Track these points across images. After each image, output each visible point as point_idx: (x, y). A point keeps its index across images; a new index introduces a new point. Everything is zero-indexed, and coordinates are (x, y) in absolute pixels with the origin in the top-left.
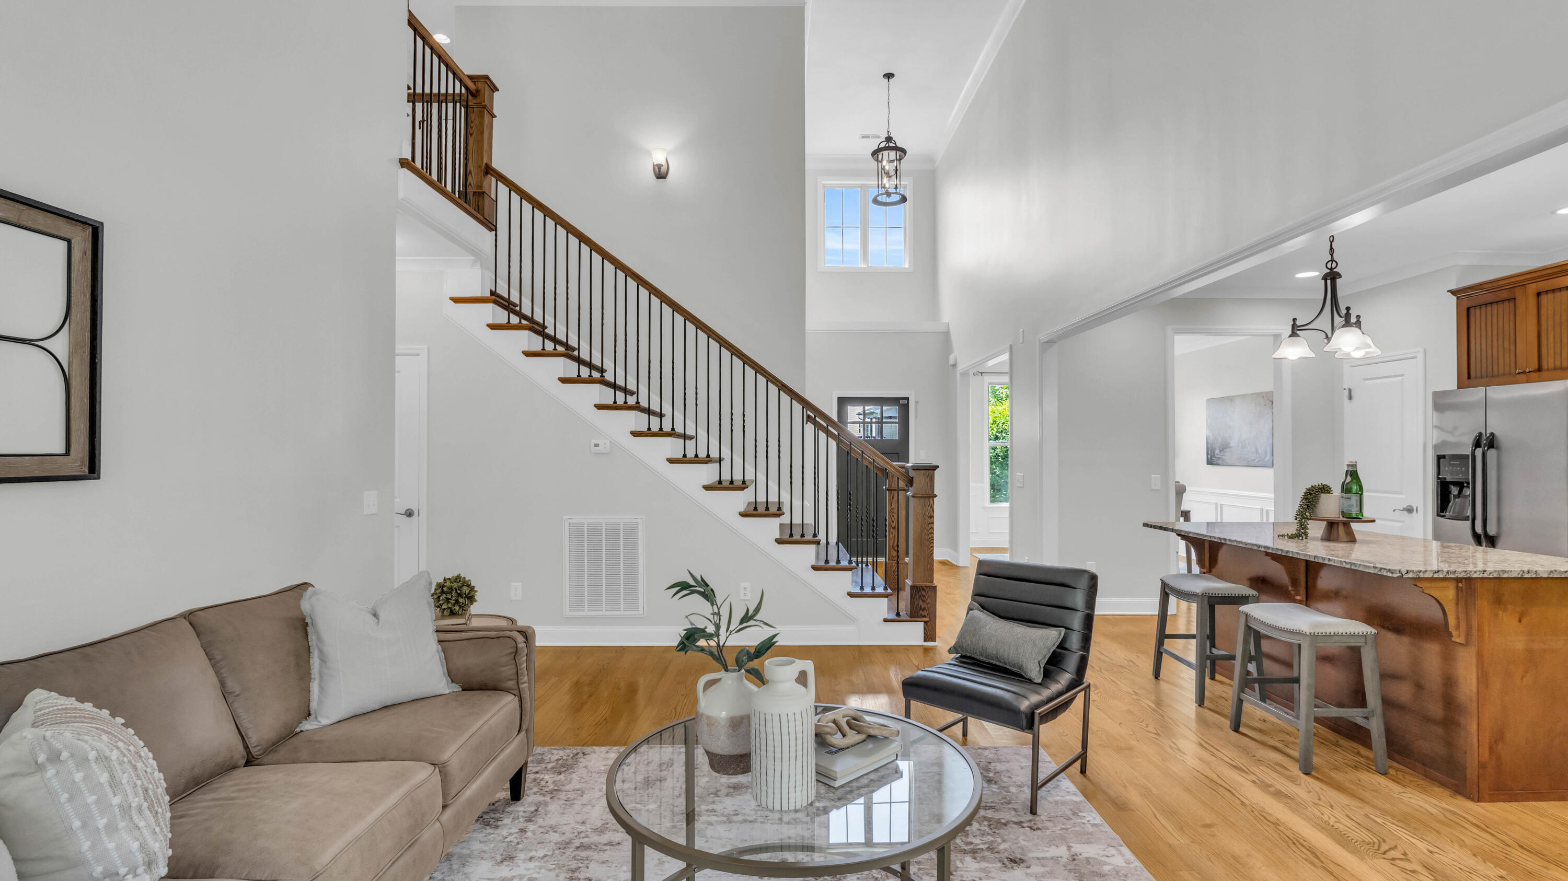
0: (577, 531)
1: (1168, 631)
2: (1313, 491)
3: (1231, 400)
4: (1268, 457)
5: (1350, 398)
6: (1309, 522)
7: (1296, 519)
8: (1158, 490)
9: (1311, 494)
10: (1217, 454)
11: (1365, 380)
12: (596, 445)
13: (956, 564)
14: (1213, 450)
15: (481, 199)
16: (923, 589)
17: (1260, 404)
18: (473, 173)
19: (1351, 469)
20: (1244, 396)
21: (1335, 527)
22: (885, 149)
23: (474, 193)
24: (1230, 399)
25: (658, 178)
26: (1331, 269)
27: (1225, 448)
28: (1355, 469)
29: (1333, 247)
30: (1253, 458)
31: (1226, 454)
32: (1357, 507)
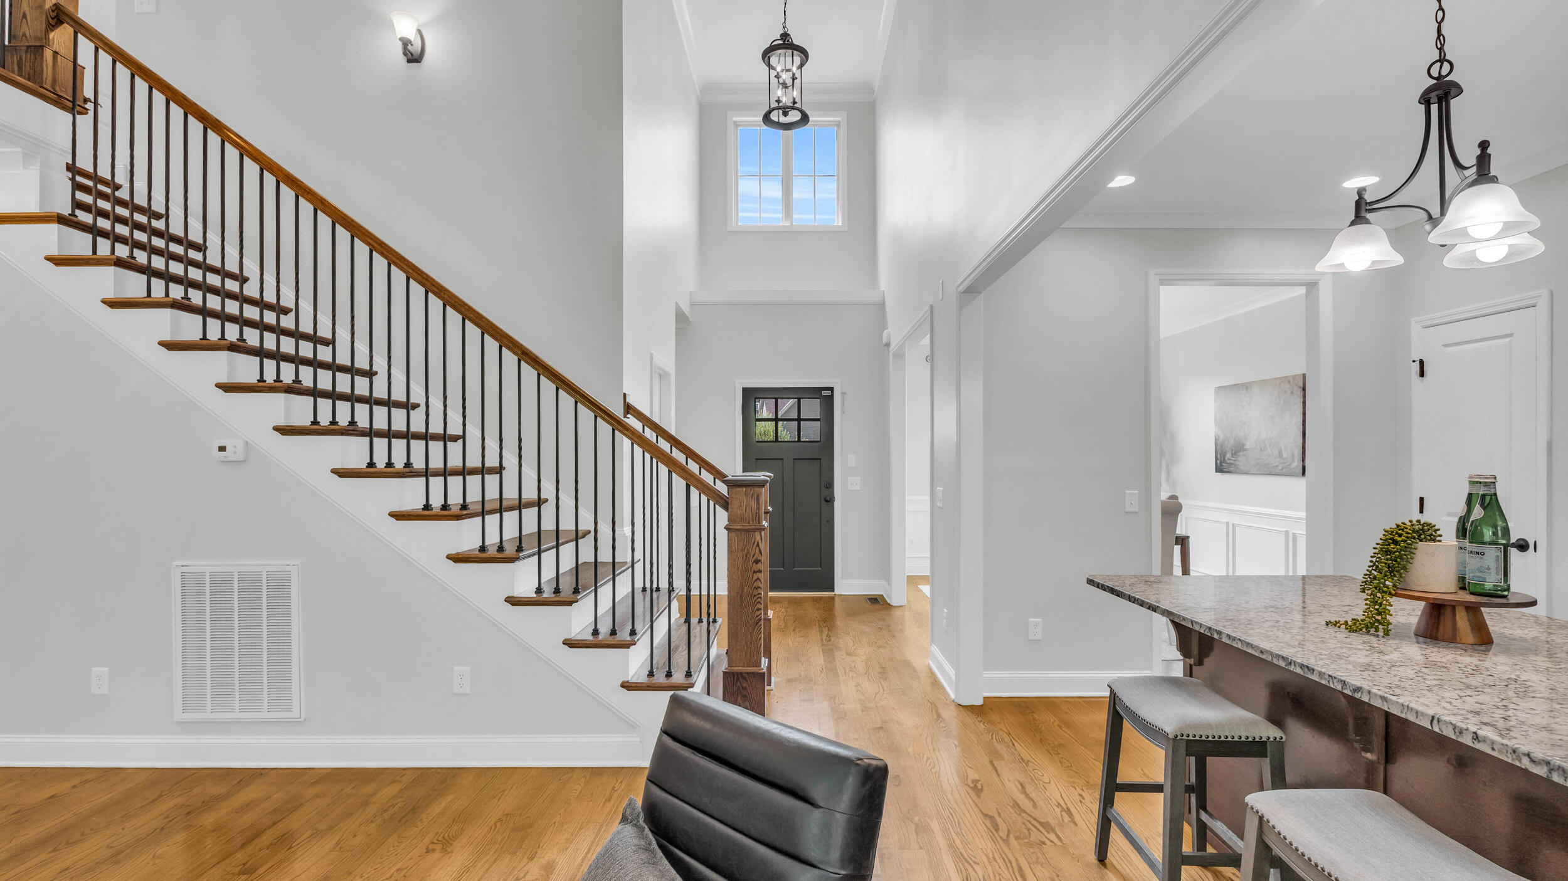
0: (191, 584)
1: (1121, 779)
2: (1400, 536)
3: (1247, 388)
4: (1297, 463)
5: (1422, 374)
6: (1393, 600)
7: (1363, 591)
8: (1136, 512)
9: (1395, 542)
10: (1229, 459)
11: (1446, 346)
12: (222, 449)
13: (888, 602)
14: (1224, 454)
15: (39, 58)
16: (744, 678)
17: (1286, 392)
18: (28, 17)
19: (1482, 491)
20: (1263, 383)
21: (1448, 612)
22: (778, 47)
23: (28, 47)
24: (1246, 386)
25: (409, 61)
26: (1439, 78)
27: (1240, 451)
28: (1492, 492)
29: (1443, 32)
30: (1275, 465)
31: (1240, 458)
32: (1497, 573)
